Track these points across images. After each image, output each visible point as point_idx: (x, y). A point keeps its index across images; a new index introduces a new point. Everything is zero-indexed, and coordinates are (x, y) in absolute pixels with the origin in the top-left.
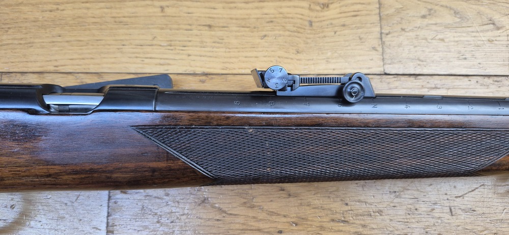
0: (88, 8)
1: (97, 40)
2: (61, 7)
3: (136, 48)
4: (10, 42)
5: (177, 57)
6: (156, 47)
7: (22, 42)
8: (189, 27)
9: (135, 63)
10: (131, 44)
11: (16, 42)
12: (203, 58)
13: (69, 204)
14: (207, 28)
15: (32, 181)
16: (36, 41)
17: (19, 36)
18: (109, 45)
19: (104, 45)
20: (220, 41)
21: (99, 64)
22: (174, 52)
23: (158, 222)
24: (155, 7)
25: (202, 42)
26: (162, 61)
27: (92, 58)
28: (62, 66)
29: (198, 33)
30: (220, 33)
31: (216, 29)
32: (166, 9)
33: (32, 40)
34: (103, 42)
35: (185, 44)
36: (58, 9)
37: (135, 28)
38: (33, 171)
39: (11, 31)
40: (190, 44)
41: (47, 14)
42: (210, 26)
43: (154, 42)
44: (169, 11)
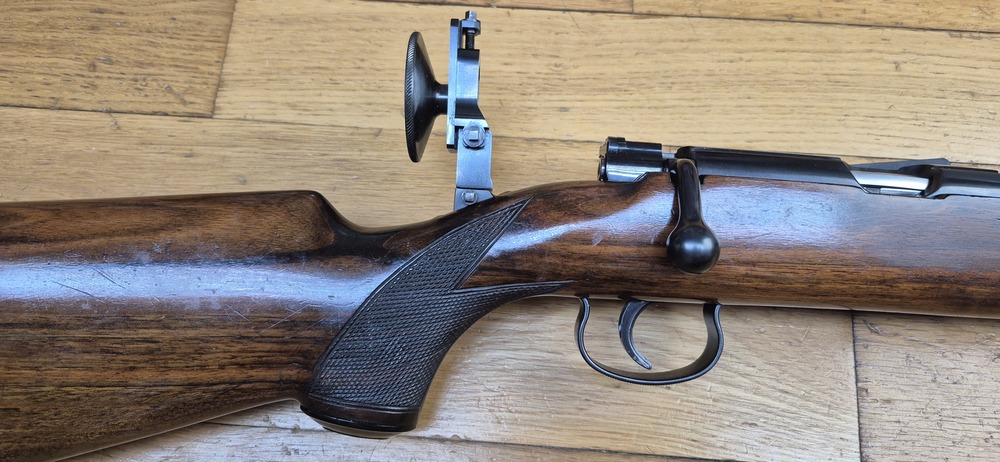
0: (787, 61)
1: (806, 107)
2: (746, 56)
3: (867, 121)
4: (677, 103)
5: (929, 137)
6: (894, 121)
7: (693, 104)
8: (941, 94)
9: (864, 142)
10: (857, 114)
11: (684, 103)
12: (967, 141)
13: (795, 343)
14: (968, 96)
15: (857, 288)
16: (715, 103)
17: (687, 94)
18: (825, 114)
19: (817, 114)
20: (991, 117)
21: (812, 141)
22: (921, 128)
23: (934, 381)
24: (885, 61)
25: (963, 116)
26: (907, 142)
27: (801, 133)
28: (758, 141)
29: (956, 103)
30: (990, 105)
31: (982, 98)
32: (902, 66)
33: (708, 102)
34: (814, 110)
35: (939, 118)
36: (741, 59)
37: (860, 92)
38: (863, 273)
39: (676, 87)
40: (945, 118)
41: (726, 66)
42: (972, 94)
43: (891, 113)
44: (907, 69)
